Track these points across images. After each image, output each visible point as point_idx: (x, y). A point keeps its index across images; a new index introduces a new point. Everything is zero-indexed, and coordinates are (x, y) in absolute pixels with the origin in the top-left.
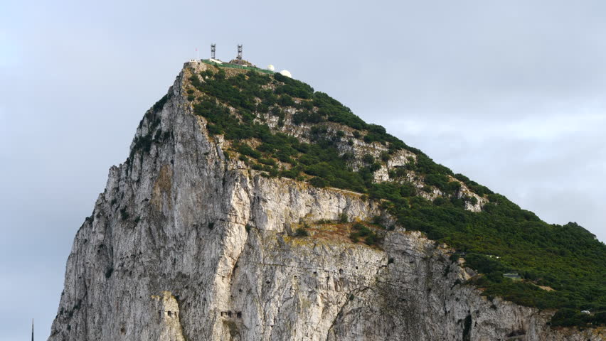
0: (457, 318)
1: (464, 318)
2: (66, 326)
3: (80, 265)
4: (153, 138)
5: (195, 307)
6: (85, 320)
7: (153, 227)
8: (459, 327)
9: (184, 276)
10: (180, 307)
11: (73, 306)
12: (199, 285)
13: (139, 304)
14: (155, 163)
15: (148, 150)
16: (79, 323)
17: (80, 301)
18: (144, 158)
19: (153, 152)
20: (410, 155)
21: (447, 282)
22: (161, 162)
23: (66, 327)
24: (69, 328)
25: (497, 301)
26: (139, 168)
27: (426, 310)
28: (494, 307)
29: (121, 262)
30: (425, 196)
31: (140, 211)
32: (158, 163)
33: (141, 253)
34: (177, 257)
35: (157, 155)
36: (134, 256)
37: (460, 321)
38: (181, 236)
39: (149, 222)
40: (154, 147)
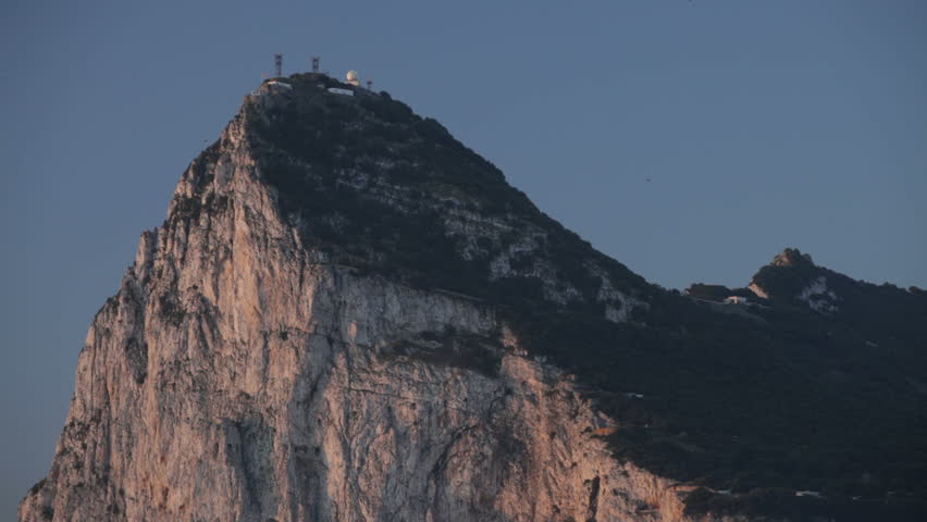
0: (585, 477)
1: (591, 479)
2: (79, 444)
3: (99, 364)
4: (204, 202)
5: (261, 439)
6: (108, 439)
7: (205, 326)
8: (585, 489)
9: (248, 397)
10: (242, 437)
11: (89, 417)
12: (267, 410)
13: (185, 427)
14: (207, 237)
15: (197, 217)
16: (99, 442)
17: (100, 412)
18: (192, 230)
19: (203, 223)
20: (539, 234)
21: (575, 426)
22: (215, 238)
23: (80, 446)
24: (84, 447)
25: (628, 467)
26: (183, 240)
27: (549, 458)
28: (625, 474)
29: (160, 369)
30: (556, 296)
31: (186, 301)
32: (211, 240)
33: (188, 359)
34: (238, 370)
35: (209, 228)
36: (178, 363)
37: (587, 481)
38: (244, 343)
39: (199, 318)
40: (204, 215)
